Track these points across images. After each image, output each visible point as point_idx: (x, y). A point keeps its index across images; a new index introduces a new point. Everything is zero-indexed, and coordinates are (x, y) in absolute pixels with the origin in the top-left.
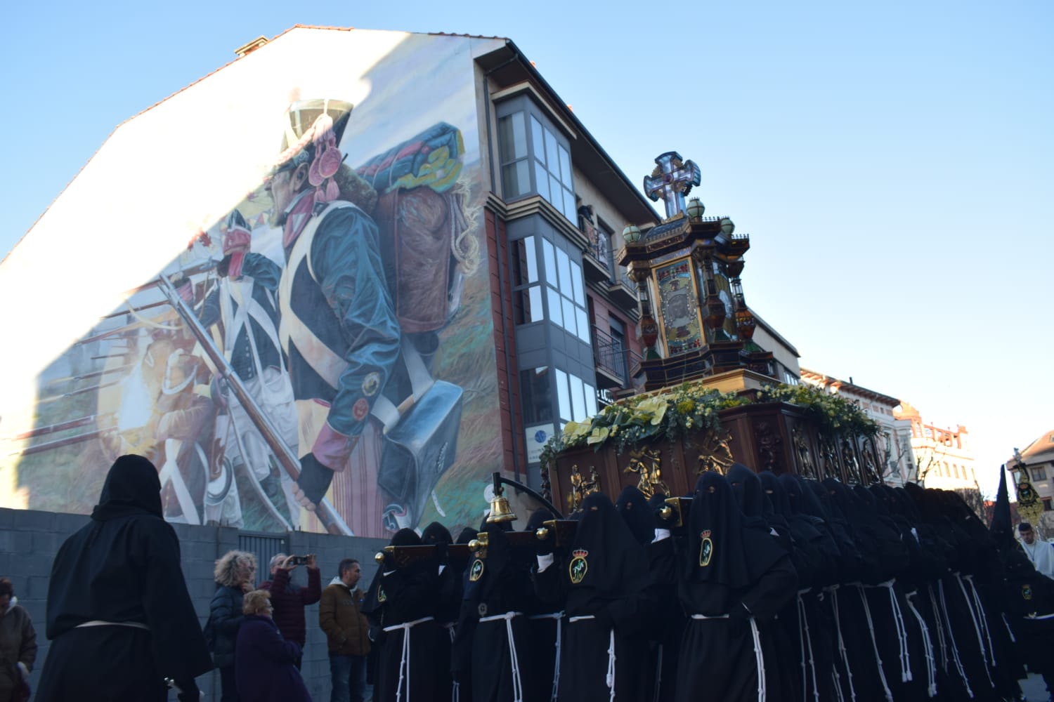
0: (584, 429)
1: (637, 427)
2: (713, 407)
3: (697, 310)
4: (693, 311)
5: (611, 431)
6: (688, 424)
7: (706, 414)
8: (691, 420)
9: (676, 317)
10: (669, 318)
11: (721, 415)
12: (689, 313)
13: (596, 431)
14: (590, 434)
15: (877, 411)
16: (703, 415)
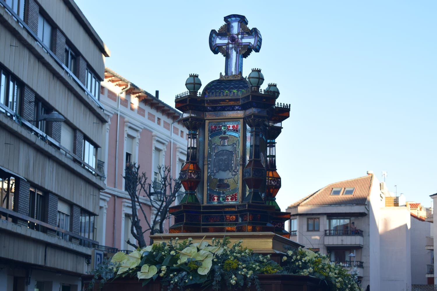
0: (133, 263)
1: (184, 273)
2: (254, 269)
3: (240, 169)
4: (236, 168)
5: (160, 271)
6: (233, 282)
7: (248, 276)
8: (235, 278)
9: (220, 170)
10: (212, 169)
11: (260, 278)
12: (232, 169)
13: (145, 268)
14: (139, 268)
15: (177, 134)
16: (245, 276)
